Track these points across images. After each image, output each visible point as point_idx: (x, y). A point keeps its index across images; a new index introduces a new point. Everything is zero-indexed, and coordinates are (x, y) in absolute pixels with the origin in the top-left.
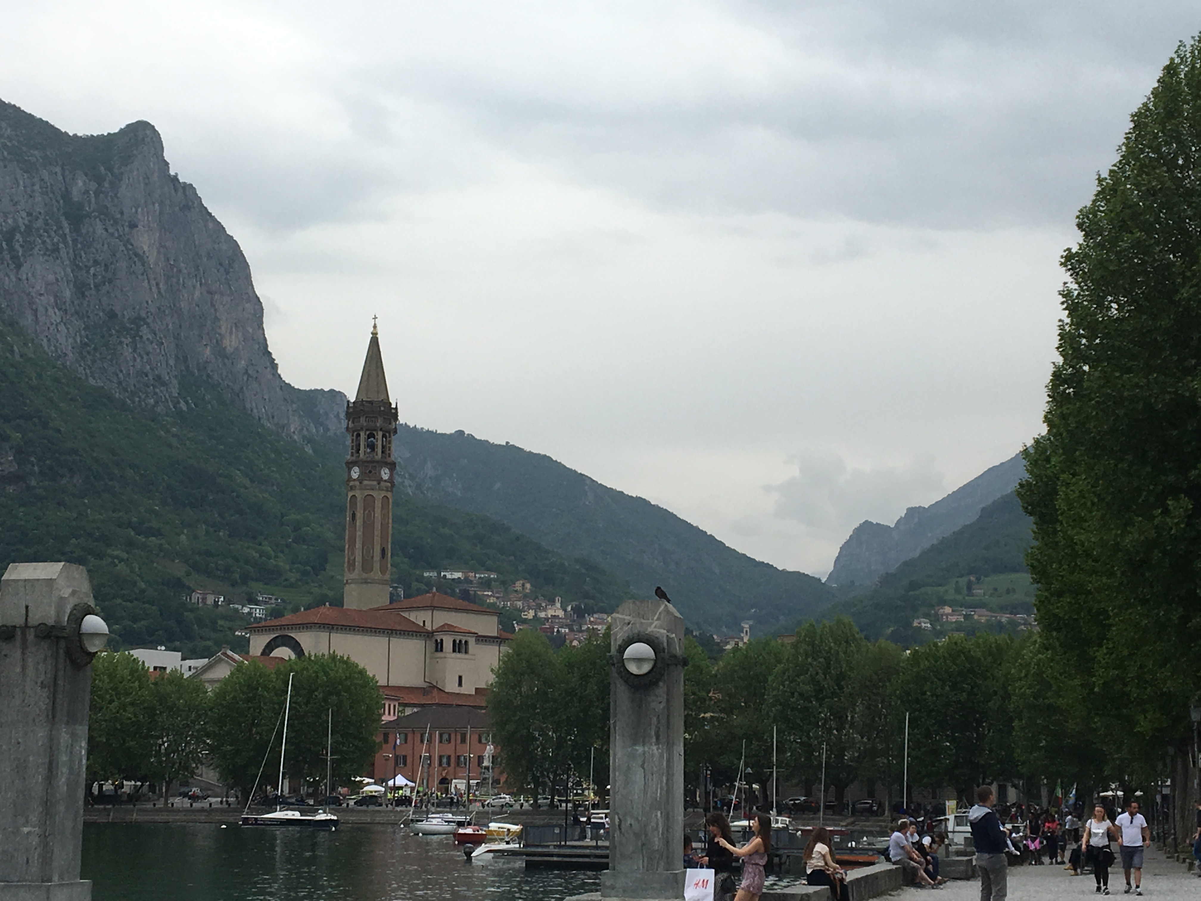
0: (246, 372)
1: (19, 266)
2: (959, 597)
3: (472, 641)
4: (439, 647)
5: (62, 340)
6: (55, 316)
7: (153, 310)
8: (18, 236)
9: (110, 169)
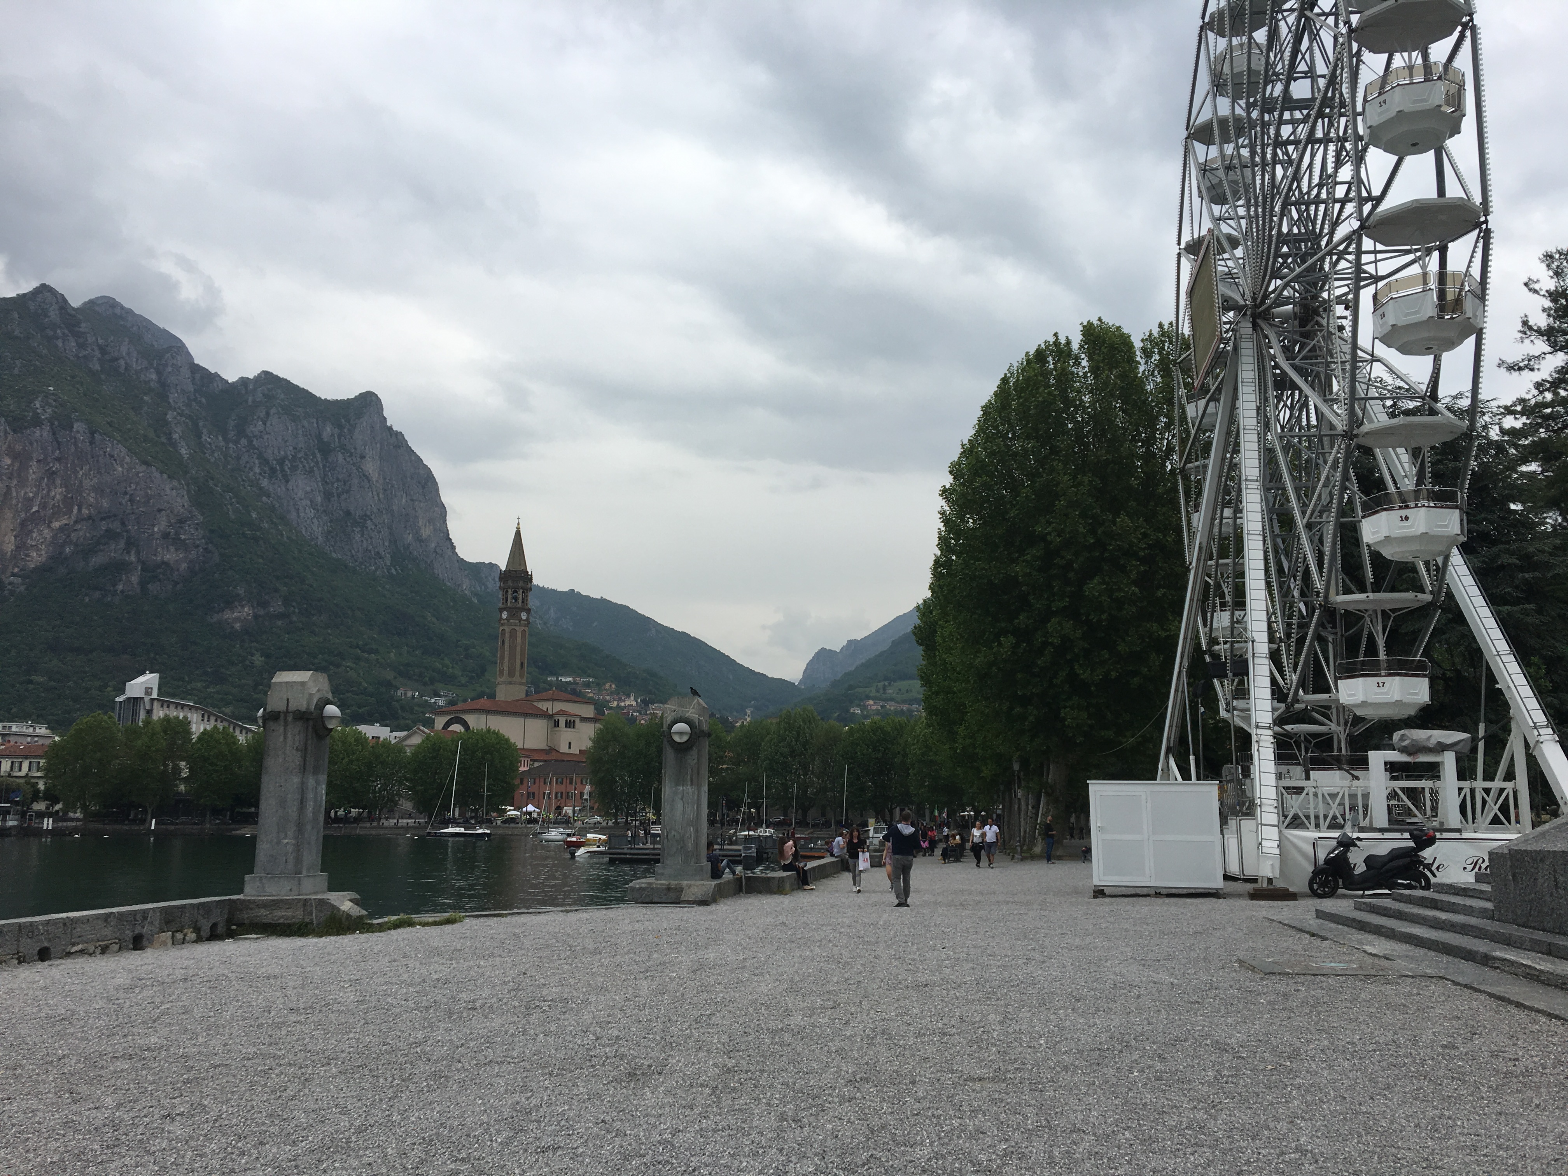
0: (435, 552)
1: (287, 481)
2: (878, 695)
3: (577, 720)
4: (557, 724)
5: (315, 528)
6: (311, 513)
7: (375, 510)
8: (287, 462)
9: (348, 421)
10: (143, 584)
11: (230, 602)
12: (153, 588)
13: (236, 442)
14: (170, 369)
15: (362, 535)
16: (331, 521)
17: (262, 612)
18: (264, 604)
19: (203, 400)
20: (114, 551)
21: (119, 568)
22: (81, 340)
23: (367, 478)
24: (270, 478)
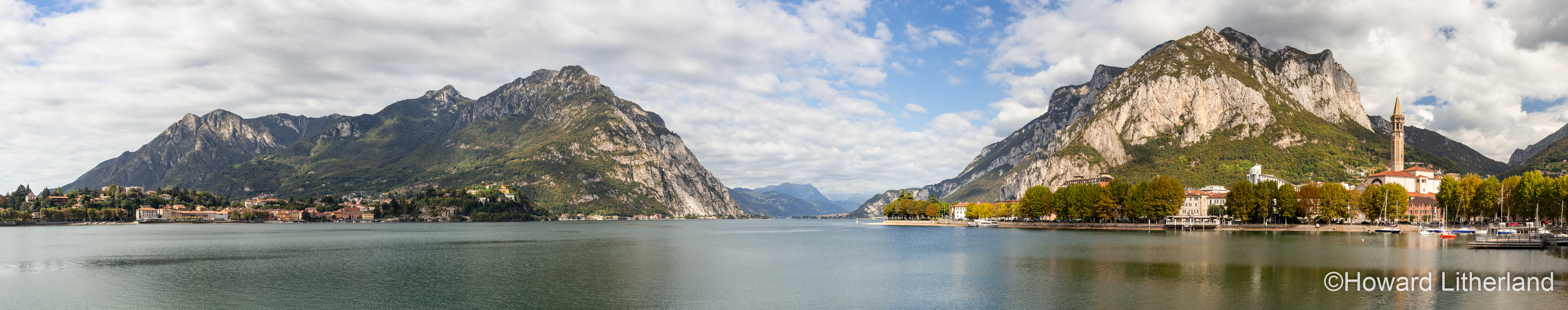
3: (1427, 179)
4: (1418, 181)
9: (1320, 62)
10: (1250, 132)
11: (1280, 137)
12: (1254, 133)
13: (1279, 74)
14: (1252, 50)
15: (1328, 107)
16: (1316, 102)
17: (1293, 140)
18: (1293, 137)
19: (1265, 60)
20: (1239, 121)
21: (1241, 127)
22: (1221, 44)
23: (1329, 84)
24: (1292, 87)
